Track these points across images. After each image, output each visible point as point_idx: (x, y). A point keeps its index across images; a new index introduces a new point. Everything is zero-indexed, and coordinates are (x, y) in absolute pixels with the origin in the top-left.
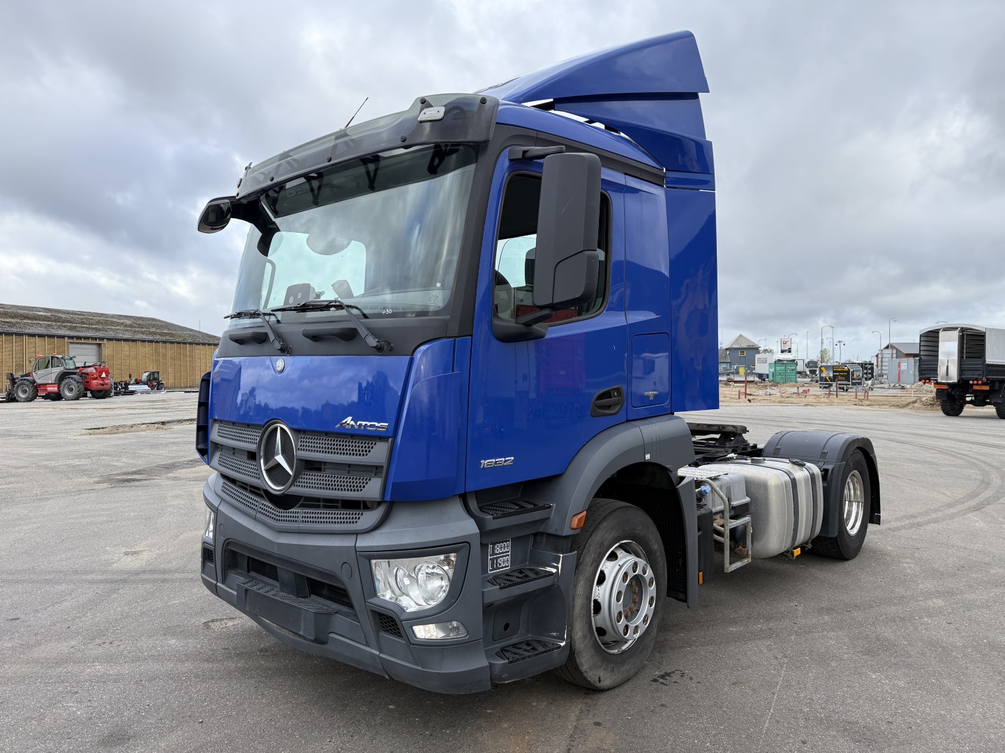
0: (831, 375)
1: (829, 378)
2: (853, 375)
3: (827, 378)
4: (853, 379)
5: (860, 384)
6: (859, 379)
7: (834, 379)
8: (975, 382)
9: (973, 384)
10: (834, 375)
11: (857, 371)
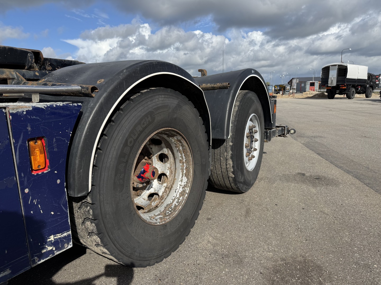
0: (279, 88)
1: (278, 90)
2: (286, 88)
3: (277, 90)
4: (286, 90)
5: (289, 91)
6: (289, 90)
7: (280, 90)
8: (342, 86)
9: (341, 86)
10: (280, 89)
11: (288, 87)
